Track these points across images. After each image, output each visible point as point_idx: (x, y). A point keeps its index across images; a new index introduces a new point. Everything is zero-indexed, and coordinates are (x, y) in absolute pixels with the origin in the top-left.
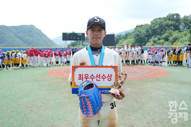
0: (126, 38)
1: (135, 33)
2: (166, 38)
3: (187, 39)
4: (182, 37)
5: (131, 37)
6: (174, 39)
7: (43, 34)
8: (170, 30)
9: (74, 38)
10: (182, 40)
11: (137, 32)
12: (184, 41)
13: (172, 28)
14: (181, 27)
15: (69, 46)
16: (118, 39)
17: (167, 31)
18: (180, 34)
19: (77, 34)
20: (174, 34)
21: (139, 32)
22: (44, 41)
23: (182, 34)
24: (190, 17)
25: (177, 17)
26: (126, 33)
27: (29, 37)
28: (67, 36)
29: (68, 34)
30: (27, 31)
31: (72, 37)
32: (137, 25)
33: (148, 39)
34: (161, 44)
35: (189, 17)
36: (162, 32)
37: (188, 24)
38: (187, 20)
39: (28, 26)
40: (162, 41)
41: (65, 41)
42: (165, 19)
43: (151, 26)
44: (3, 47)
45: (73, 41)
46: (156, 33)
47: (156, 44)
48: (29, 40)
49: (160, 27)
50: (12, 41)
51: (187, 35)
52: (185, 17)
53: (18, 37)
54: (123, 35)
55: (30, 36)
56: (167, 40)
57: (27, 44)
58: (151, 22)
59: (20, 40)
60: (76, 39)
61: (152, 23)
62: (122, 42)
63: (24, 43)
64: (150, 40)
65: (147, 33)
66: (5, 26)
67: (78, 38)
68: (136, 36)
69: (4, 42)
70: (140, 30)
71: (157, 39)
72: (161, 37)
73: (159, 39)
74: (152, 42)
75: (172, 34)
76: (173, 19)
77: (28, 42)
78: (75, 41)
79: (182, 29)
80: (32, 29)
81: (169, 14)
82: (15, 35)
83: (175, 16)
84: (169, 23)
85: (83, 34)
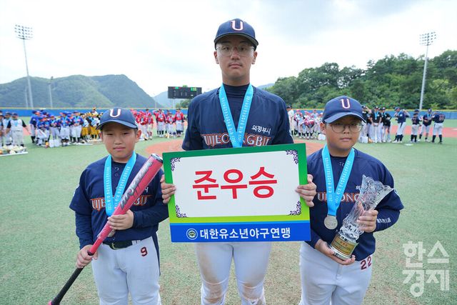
1: (277, 90)
2: (320, 97)
7: (139, 88)
8: (326, 87)
9: (186, 95)
11: (279, 87)
13: (327, 84)
14: (340, 83)
17: (321, 88)
18: (338, 92)
19: (190, 88)
21: (282, 88)
22: (141, 100)
27: (117, 93)
28: (175, 91)
29: (176, 88)
30: (115, 84)
33: (294, 99)
34: (312, 106)
35: (350, 68)
36: (314, 89)
37: (348, 79)
38: (348, 73)
39: (117, 76)
40: (313, 102)
41: (172, 99)
42: (320, 70)
43: (298, 79)
44: (81, 107)
45: (184, 100)
46: (306, 90)
47: (304, 105)
48: (118, 98)
49: (311, 81)
50: (94, 98)
52: (345, 68)
53: (102, 92)
55: (120, 91)
56: (320, 100)
59: (106, 98)
60: (188, 97)
61: (301, 75)
64: (298, 100)
65: (292, 90)
66: (84, 77)
67: (192, 95)
69: (82, 100)
70: (283, 85)
71: (306, 99)
72: (313, 96)
73: (310, 100)
74: (299, 102)
75: (328, 92)
76: (330, 70)
78: (186, 99)
79: (341, 86)
80: (124, 81)
81: (325, 64)
82: (99, 90)
83: (332, 67)
84: (324, 76)
85: (200, 89)
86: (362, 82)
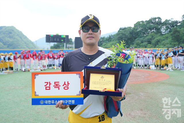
0: (109, 40)
1: (119, 36)
2: (149, 40)
3: (169, 42)
4: (164, 40)
5: (114, 39)
6: (157, 42)
7: (24, 35)
8: (153, 33)
9: (58, 40)
10: (164, 43)
11: (121, 34)
12: (166, 43)
13: (154, 31)
14: (163, 30)
15: (52, 48)
16: (101, 41)
17: (150, 34)
18: (162, 37)
19: (61, 36)
20: (156, 37)
21: (123, 35)
22: (25, 43)
23: (163, 37)
24: (171, 21)
25: (159, 20)
26: (110, 35)
27: (9, 39)
28: (50, 38)
29: (51, 36)
30: (7, 33)
31: (56, 39)
32: (120, 28)
33: (131, 42)
34: (144, 47)
35: (169, 20)
36: (145, 35)
37: (169, 27)
38: (168, 24)
39: (8, 27)
40: (145, 43)
41: (48, 43)
43: (134, 29)
45: (56, 43)
46: (139, 35)
47: (139, 46)
48: (8, 42)
49: (142, 30)
51: (168, 38)
52: (166, 20)
54: (106, 37)
55: (10, 37)
56: (149, 42)
57: (6, 46)
58: (135, 25)
60: (60, 42)
62: (105, 45)
63: (4, 45)
64: (134, 42)
65: (130, 36)
67: (62, 40)
68: (120, 38)
70: (123, 32)
71: (140, 42)
72: (144, 40)
73: (142, 42)
74: (135, 44)
75: (155, 37)
76: (155, 22)
77: (8, 43)
78: (58, 43)
79: (164, 32)
80: (13, 30)
81: (152, 18)
83: (157, 20)
84: (151, 26)
85: (67, 36)
86: (178, 29)
